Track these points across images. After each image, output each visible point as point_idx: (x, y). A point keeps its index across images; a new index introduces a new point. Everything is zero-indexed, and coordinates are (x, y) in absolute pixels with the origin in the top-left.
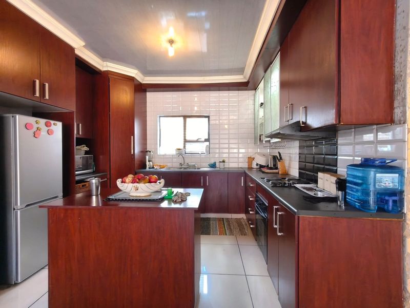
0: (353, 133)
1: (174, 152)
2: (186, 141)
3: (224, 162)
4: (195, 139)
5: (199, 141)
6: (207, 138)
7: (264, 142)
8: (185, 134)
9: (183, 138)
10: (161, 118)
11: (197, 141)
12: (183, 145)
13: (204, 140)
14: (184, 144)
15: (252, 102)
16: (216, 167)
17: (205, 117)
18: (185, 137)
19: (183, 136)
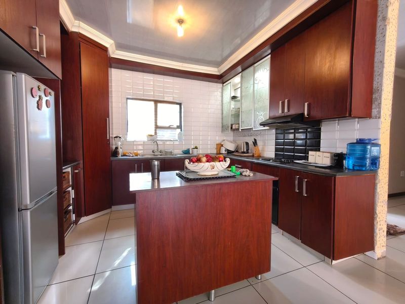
0: (337, 124)
1: (145, 139)
2: (157, 127)
3: (196, 148)
4: (168, 125)
5: (172, 128)
6: (179, 125)
7: (240, 130)
8: (156, 120)
9: (154, 124)
10: (128, 100)
11: (169, 128)
12: (154, 131)
13: (176, 127)
14: (156, 130)
15: (220, 94)
16: (190, 154)
17: (177, 104)
18: (156, 123)
19: (154, 121)
